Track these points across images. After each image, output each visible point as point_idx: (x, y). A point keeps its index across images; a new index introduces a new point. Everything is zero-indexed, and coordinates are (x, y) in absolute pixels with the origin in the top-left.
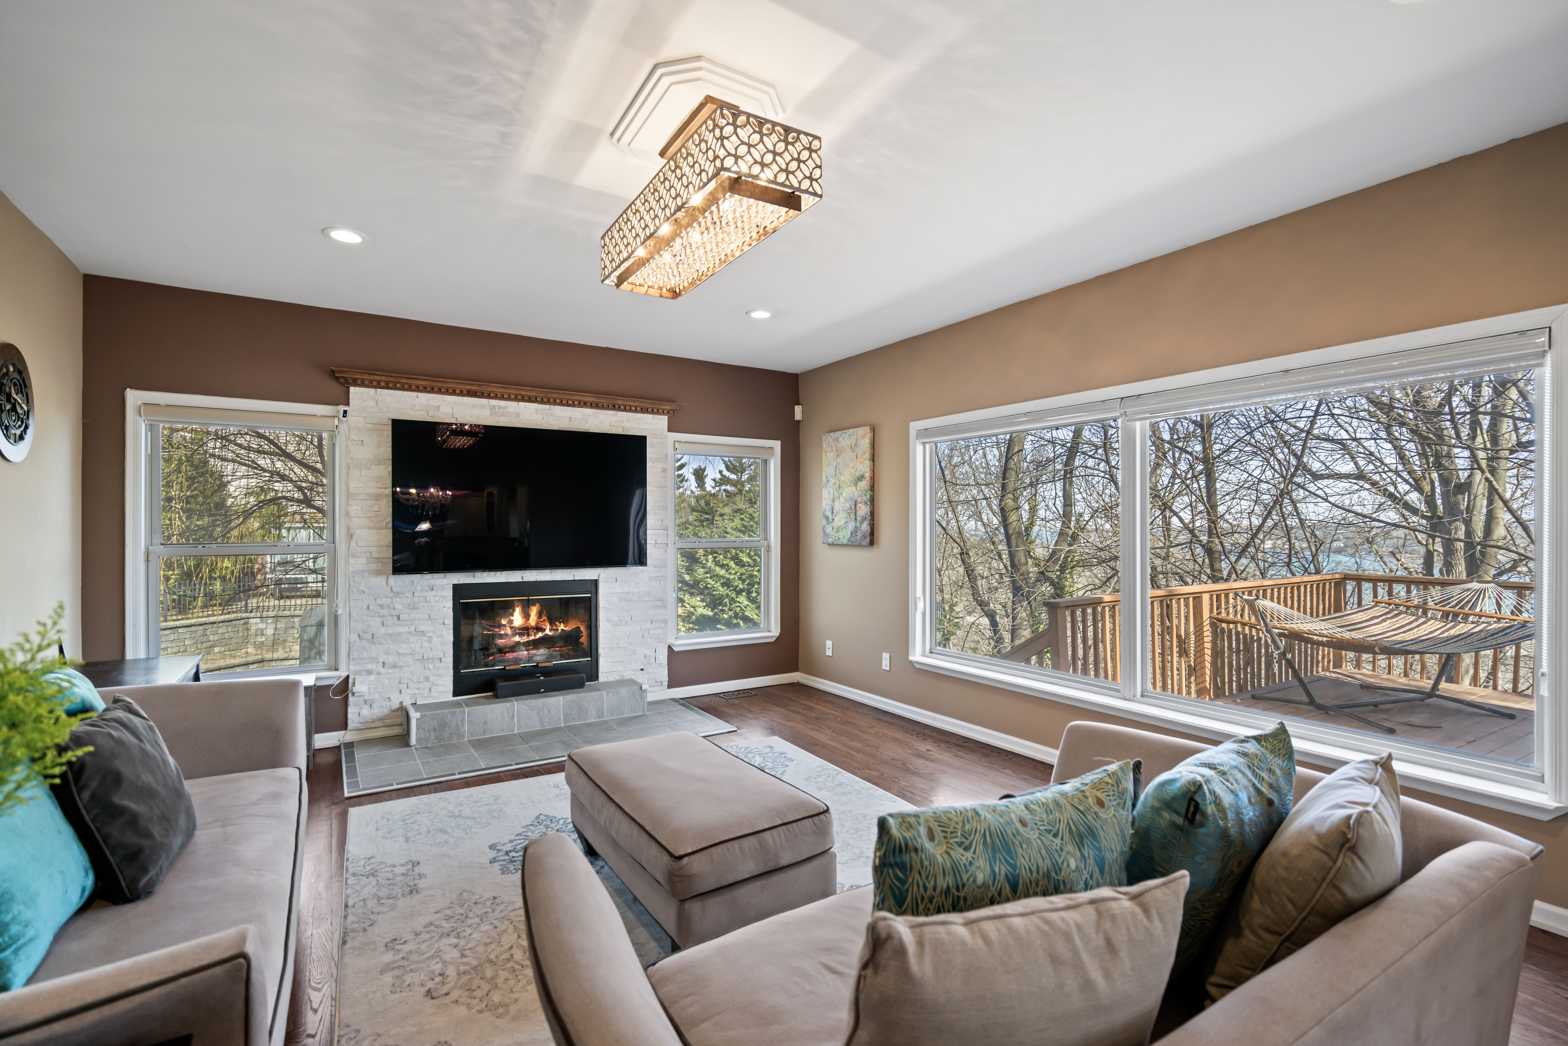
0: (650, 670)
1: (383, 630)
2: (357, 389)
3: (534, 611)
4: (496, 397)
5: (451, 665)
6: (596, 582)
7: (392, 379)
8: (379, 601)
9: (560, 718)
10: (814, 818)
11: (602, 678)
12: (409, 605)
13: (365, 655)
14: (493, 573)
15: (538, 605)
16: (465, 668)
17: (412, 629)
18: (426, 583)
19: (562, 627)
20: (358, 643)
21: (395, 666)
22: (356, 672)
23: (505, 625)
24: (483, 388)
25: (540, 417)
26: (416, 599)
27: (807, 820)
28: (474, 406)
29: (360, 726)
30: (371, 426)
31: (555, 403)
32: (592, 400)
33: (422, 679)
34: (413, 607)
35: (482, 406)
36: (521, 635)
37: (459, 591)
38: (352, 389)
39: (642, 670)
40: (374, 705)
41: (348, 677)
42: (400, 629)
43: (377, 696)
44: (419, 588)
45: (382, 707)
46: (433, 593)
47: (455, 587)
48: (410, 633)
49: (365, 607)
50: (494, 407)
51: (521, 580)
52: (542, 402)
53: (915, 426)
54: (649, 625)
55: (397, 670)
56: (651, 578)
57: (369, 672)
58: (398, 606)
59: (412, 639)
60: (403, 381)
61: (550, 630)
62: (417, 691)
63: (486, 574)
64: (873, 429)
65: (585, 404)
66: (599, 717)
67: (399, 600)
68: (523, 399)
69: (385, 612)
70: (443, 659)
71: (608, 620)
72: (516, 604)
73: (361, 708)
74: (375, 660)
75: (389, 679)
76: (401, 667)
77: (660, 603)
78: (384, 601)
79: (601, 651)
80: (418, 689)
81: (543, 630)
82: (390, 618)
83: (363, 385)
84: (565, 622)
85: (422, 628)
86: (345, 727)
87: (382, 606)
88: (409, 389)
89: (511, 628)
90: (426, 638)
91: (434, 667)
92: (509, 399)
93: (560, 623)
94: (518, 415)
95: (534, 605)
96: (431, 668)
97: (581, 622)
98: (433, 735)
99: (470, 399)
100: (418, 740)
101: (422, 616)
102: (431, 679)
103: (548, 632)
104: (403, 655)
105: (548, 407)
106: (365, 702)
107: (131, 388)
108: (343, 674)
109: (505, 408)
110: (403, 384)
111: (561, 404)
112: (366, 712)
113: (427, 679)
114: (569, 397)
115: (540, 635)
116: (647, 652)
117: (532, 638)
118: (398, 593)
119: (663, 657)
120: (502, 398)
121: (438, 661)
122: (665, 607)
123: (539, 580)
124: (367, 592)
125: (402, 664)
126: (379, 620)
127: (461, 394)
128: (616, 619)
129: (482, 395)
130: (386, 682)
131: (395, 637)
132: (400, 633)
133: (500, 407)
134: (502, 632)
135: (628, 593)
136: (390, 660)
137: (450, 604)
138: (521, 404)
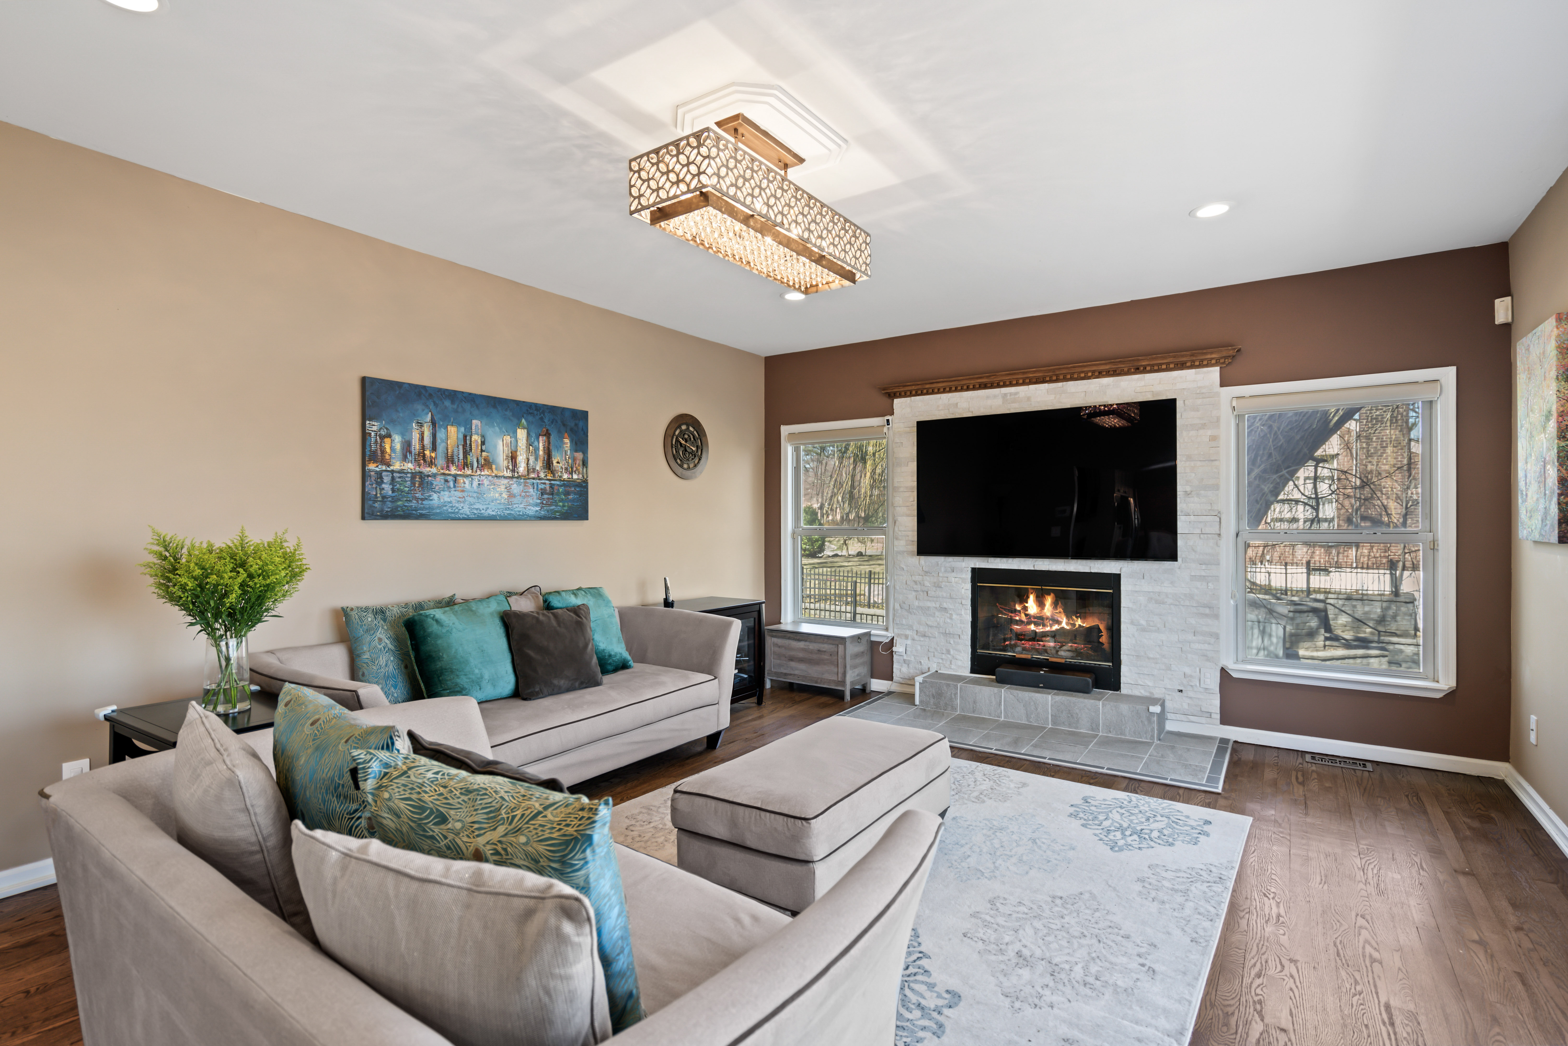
0: (1191, 694)
1: (916, 603)
2: (899, 400)
3: (1049, 601)
4: (1005, 386)
5: (969, 643)
6: (1117, 577)
7: (919, 387)
8: (914, 578)
9: (1048, 718)
10: (789, 819)
11: (1124, 689)
12: (935, 583)
13: (904, 622)
14: (1005, 560)
15: (1052, 595)
16: (983, 649)
17: (938, 606)
18: (948, 565)
19: (1079, 622)
20: (900, 612)
21: (924, 636)
22: (899, 635)
23: (1019, 611)
24: (992, 379)
25: (1052, 397)
26: (941, 579)
27: (782, 817)
28: (988, 397)
29: (901, 680)
30: (908, 429)
31: (1065, 379)
32: (1107, 367)
33: (944, 652)
34: (938, 586)
35: (995, 396)
36: (1036, 624)
37: (978, 575)
38: (896, 401)
39: (1181, 691)
40: (911, 666)
41: (893, 639)
42: (929, 604)
43: (912, 659)
44: (943, 569)
45: (915, 668)
46: (954, 574)
47: (974, 570)
48: (936, 608)
49: (904, 582)
50: (1005, 394)
51: (1033, 569)
52: (1051, 381)
54: (1190, 637)
55: (927, 639)
56: (1193, 578)
57: (906, 637)
58: (927, 584)
59: (937, 614)
60: (928, 386)
61: (1067, 624)
62: (941, 661)
63: (998, 560)
65: (1100, 373)
66: (1093, 730)
67: (928, 578)
68: (1031, 382)
69: (918, 587)
70: (962, 636)
71: (1132, 623)
72: (1030, 591)
73: (902, 666)
74: (910, 627)
75: (921, 646)
76: (929, 637)
77: (1207, 611)
78: (917, 578)
79: (1123, 657)
80: (942, 659)
81: (1059, 623)
82: (922, 593)
83: (900, 396)
84: (1083, 617)
85: (945, 605)
86: (891, 678)
87: (915, 582)
88: (933, 393)
89: (1026, 615)
90: (948, 615)
91: (954, 642)
92: (1017, 384)
93: (1077, 617)
94: (1029, 399)
95: (1049, 594)
96: (952, 642)
97: (1100, 620)
98: (932, 701)
99: (983, 391)
100: (921, 701)
101: (945, 595)
102: (952, 652)
103: (1064, 625)
104: (931, 627)
105: (1060, 384)
106: (904, 660)
107: (784, 424)
108: (890, 634)
109: (1016, 393)
110: (928, 389)
111: (1072, 379)
112: (905, 669)
113: (948, 652)
114: (1080, 370)
115: (1056, 627)
116: (1188, 670)
117: (1048, 629)
118: (926, 572)
119: (1213, 681)
120: (1011, 385)
121: (958, 637)
122: (1216, 616)
123: (1051, 569)
124: (905, 569)
125: (930, 635)
126: (914, 593)
127: (974, 388)
128: (1143, 622)
129: (992, 386)
130: (919, 648)
131: (925, 610)
132: (929, 607)
133: (1011, 394)
134: (1017, 618)
135: (1159, 593)
136: (921, 629)
137: (968, 586)
138: (1032, 387)
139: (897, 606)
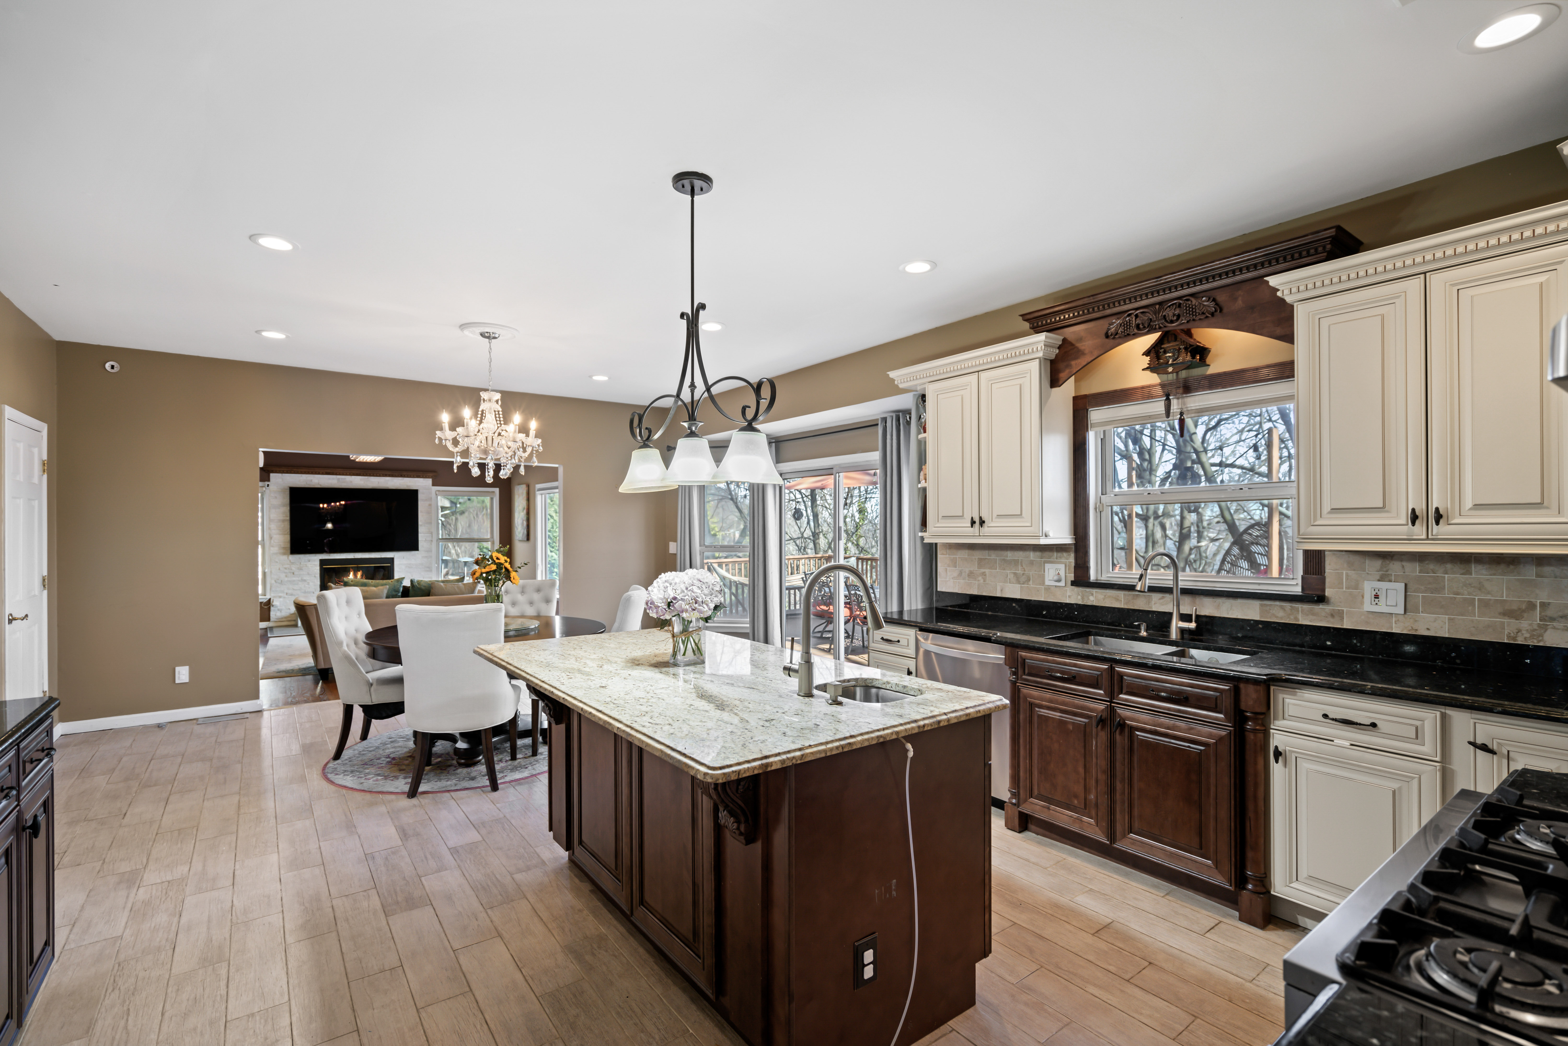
1: (286, 579)
2: (273, 474)
3: (360, 573)
4: (340, 474)
6: (393, 559)
7: (290, 469)
8: (284, 566)
12: (298, 568)
13: (278, 590)
14: (339, 554)
15: (363, 570)
17: (300, 579)
18: (306, 558)
20: (275, 584)
21: (291, 595)
22: (274, 597)
24: (334, 470)
25: (363, 483)
26: (302, 565)
28: (329, 479)
29: (276, 620)
30: (280, 490)
31: (370, 476)
34: (300, 569)
35: (333, 479)
37: (322, 562)
38: (271, 474)
40: (283, 611)
41: (270, 599)
42: (294, 579)
43: (284, 608)
44: (303, 560)
45: (286, 612)
46: (310, 563)
47: (321, 560)
49: (278, 569)
50: (340, 479)
51: (352, 558)
52: (364, 476)
53: (538, 486)
56: (421, 557)
57: (280, 597)
58: (293, 569)
59: (300, 583)
63: (336, 554)
64: (528, 486)
67: (293, 566)
68: (354, 475)
69: (287, 571)
72: (351, 568)
73: (277, 612)
74: (283, 592)
78: (286, 566)
82: (290, 574)
83: (276, 472)
85: (305, 578)
86: (269, 620)
87: (286, 568)
88: (298, 473)
90: (307, 583)
92: (347, 475)
94: (351, 482)
95: (361, 569)
99: (327, 476)
101: (305, 573)
104: (296, 590)
106: (278, 610)
108: (268, 597)
109: (345, 479)
110: (295, 471)
112: (279, 614)
118: (293, 563)
120: (343, 474)
123: (363, 557)
124: (280, 562)
126: (284, 574)
127: (323, 474)
129: (333, 474)
131: (292, 582)
133: (342, 479)
135: (409, 564)
136: (290, 592)
137: (318, 568)
138: (353, 477)
139: (273, 582)
